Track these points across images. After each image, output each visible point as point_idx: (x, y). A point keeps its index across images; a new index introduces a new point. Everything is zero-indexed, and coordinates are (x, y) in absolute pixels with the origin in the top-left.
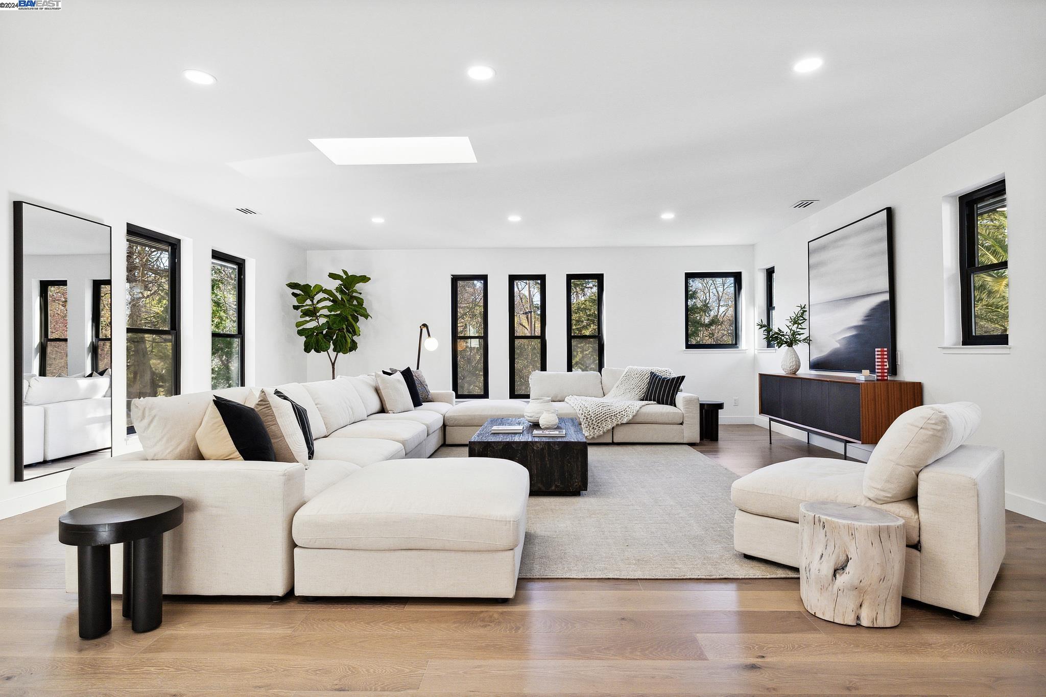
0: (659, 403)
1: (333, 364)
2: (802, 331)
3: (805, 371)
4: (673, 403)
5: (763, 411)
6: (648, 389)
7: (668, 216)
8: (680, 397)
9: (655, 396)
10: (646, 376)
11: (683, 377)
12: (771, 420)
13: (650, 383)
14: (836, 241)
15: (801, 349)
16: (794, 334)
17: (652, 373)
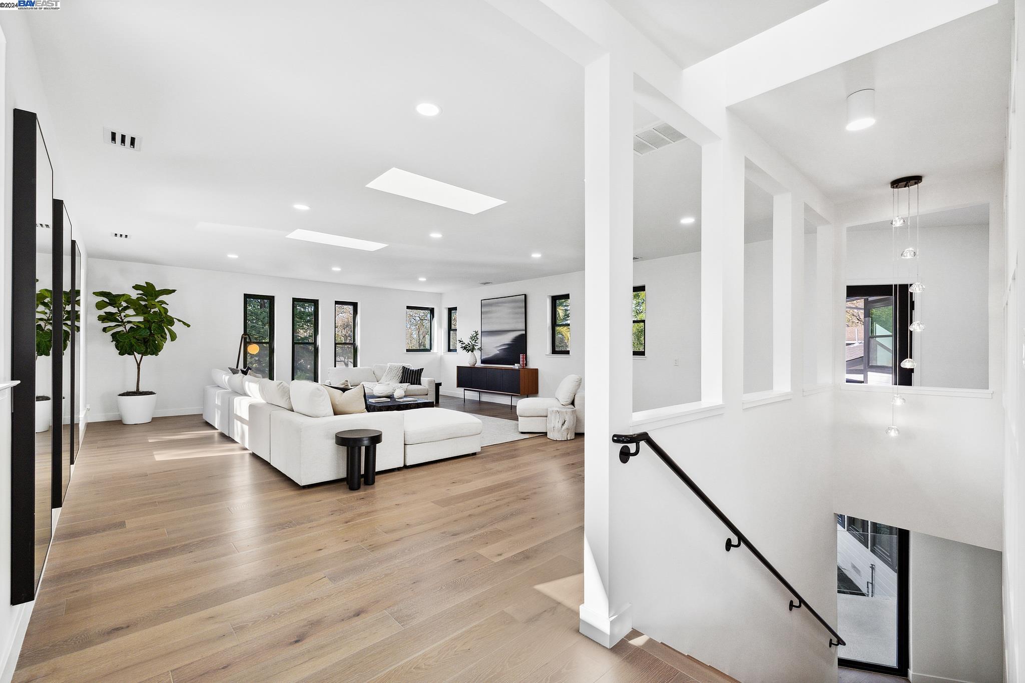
0: (411, 384)
1: (139, 365)
2: (477, 344)
3: (479, 364)
4: (420, 384)
5: (459, 385)
6: (402, 377)
7: (422, 279)
8: (424, 379)
9: (409, 380)
10: (400, 369)
11: (423, 369)
12: (465, 390)
13: (403, 373)
14: (497, 303)
15: (477, 353)
16: (473, 346)
17: (404, 368)
